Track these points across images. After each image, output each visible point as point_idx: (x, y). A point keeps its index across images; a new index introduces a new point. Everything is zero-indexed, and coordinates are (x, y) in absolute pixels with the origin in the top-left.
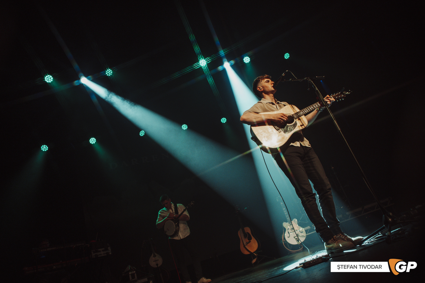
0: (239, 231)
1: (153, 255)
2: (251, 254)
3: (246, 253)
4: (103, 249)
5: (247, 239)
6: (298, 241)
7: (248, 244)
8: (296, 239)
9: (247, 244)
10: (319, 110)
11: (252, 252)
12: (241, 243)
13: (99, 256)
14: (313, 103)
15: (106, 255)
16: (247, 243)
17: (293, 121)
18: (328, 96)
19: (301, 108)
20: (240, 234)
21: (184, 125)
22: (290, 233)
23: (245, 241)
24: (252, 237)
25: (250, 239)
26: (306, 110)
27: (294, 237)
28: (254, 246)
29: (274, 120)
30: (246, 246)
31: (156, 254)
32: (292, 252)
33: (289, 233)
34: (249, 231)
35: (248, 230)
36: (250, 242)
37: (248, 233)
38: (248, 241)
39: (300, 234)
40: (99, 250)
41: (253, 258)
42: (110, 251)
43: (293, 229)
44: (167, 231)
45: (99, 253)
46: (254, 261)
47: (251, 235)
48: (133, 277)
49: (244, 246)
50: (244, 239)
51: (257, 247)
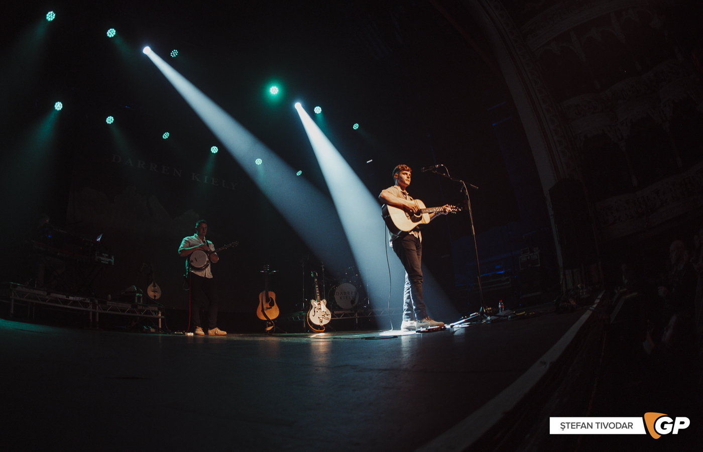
0: (261, 293)
1: (152, 284)
2: (269, 320)
3: (263, 318)
4: (107, 255)
5: (268, 304)
6: (322, 322)
7: (268, 310)
8: (321, 320)
10: (437, 214)
11: (271, 319)
12: (260, 306)
13: (102, 262)
14: (437, 207)
15: (107, 263)
16: (267, 308)
17: (420, 215)
18: (447, 205)
19: (428, 206)
20: (262, 297)
21: (215, 147)
23: (266, 305)
24: (275, 304)
25: (272, 305)
26: (431, 210)
27: (319, 318)
28: (274, 313)
29: (408, 207)
30: (265, 311)
31: (156, 284)
33: (315, 312)
34: (274, 297)
35: (272, 295)
36: (271, 308)
37: (272, 299)
38: (269, 306)
39: (326, 316)
40: (103, 254)
41: (269, 326)
42: (113, 261)
43: (320, 309)
44: (195, 261)
45: (102, 258)
46: (269, 329)
47: (275, 302)
48: (139, 301)
49: (263, 311)
50: (264, 303)
51: (278, 315)
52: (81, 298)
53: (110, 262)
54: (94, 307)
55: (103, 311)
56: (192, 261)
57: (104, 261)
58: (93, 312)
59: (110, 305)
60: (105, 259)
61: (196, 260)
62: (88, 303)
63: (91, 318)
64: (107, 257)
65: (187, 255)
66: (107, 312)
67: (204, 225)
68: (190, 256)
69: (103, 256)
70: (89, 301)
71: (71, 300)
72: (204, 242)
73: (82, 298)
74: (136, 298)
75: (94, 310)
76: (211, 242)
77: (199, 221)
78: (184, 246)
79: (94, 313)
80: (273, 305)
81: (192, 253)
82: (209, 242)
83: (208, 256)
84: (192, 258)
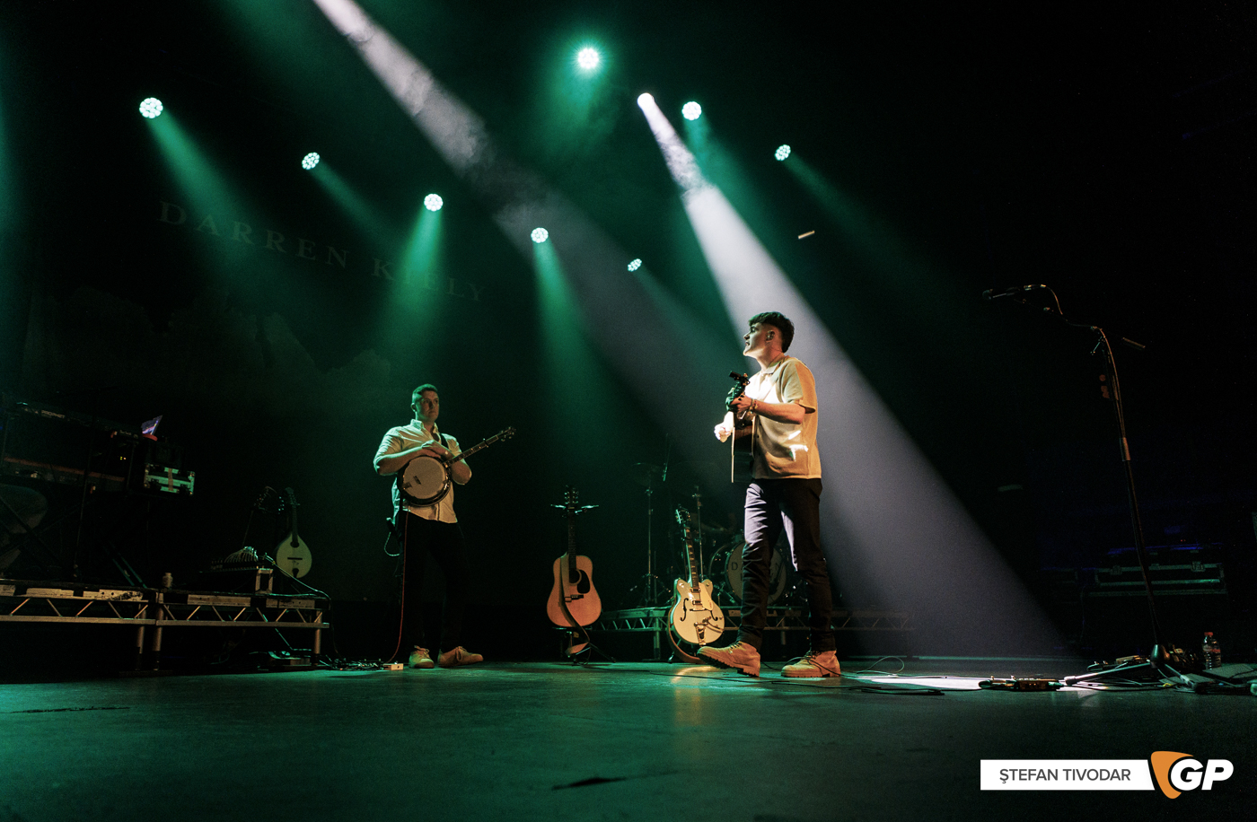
0: (558, 561)
1: (290, 539)
2: (576, 628)
3: (561, 621)
4: (175, 472)
5: (576, 587)
6: (701, 636)
7: (575, 602)
8: (700, 630)
9: (573, 599)
11: (581, 625)
12: (556, 591)
13: (163, 489)
15: (175, 491)
20: (559, 567)
22: (688, 611)
23: (572, 590)
24: (592, 586)
25: (584, 589)
27: (695, 625)
28: (588, 611)
30: (567, 604)
31: (300, 540)
32: (685, 656)
33: (685, 609)
34: (588, 570)
35: (585, 564)
36: (582, 597)
37: (582, 572)
38: (577, 593)
39: (711, 621)
40: (167, 470)
41: (577, 642)
42: (191, 485)
43: (698, 602)
44: (414, 483)
45: (162, 480)
46: (577, 649)
47: (591, 583)
48: (264, 586)
49: (563, 602)
50: (565, 584)
51: (598, 615)
52: (118, 593)
53: (183, 489)
54: (152, 614)
55: (175, 622)
56: (408, 486)
57: (165, 485)
58: (146, 626)
59: (196, 603)
60: (170, 482)
61: (418, 482)
62: (138, 603)
63: (140, 644)
64: (176, 477)
65: (398, 470)
66: (187, 622)
67: (433, 396)
68: (402, 471)
69: (166, 475)
70: (138, 599)
71: (87, 601)
72: (435, 437)
73: (122, 593)
74: (258, 578)
75: (151, 622)
76: (451, 437)
77: (420, 388)
78: (389, 451)
79: (150, 630)
80: (587, 590)
81: (407, 465)
82: (447, 437)
83: (446, 469)
84: (406, 478)
